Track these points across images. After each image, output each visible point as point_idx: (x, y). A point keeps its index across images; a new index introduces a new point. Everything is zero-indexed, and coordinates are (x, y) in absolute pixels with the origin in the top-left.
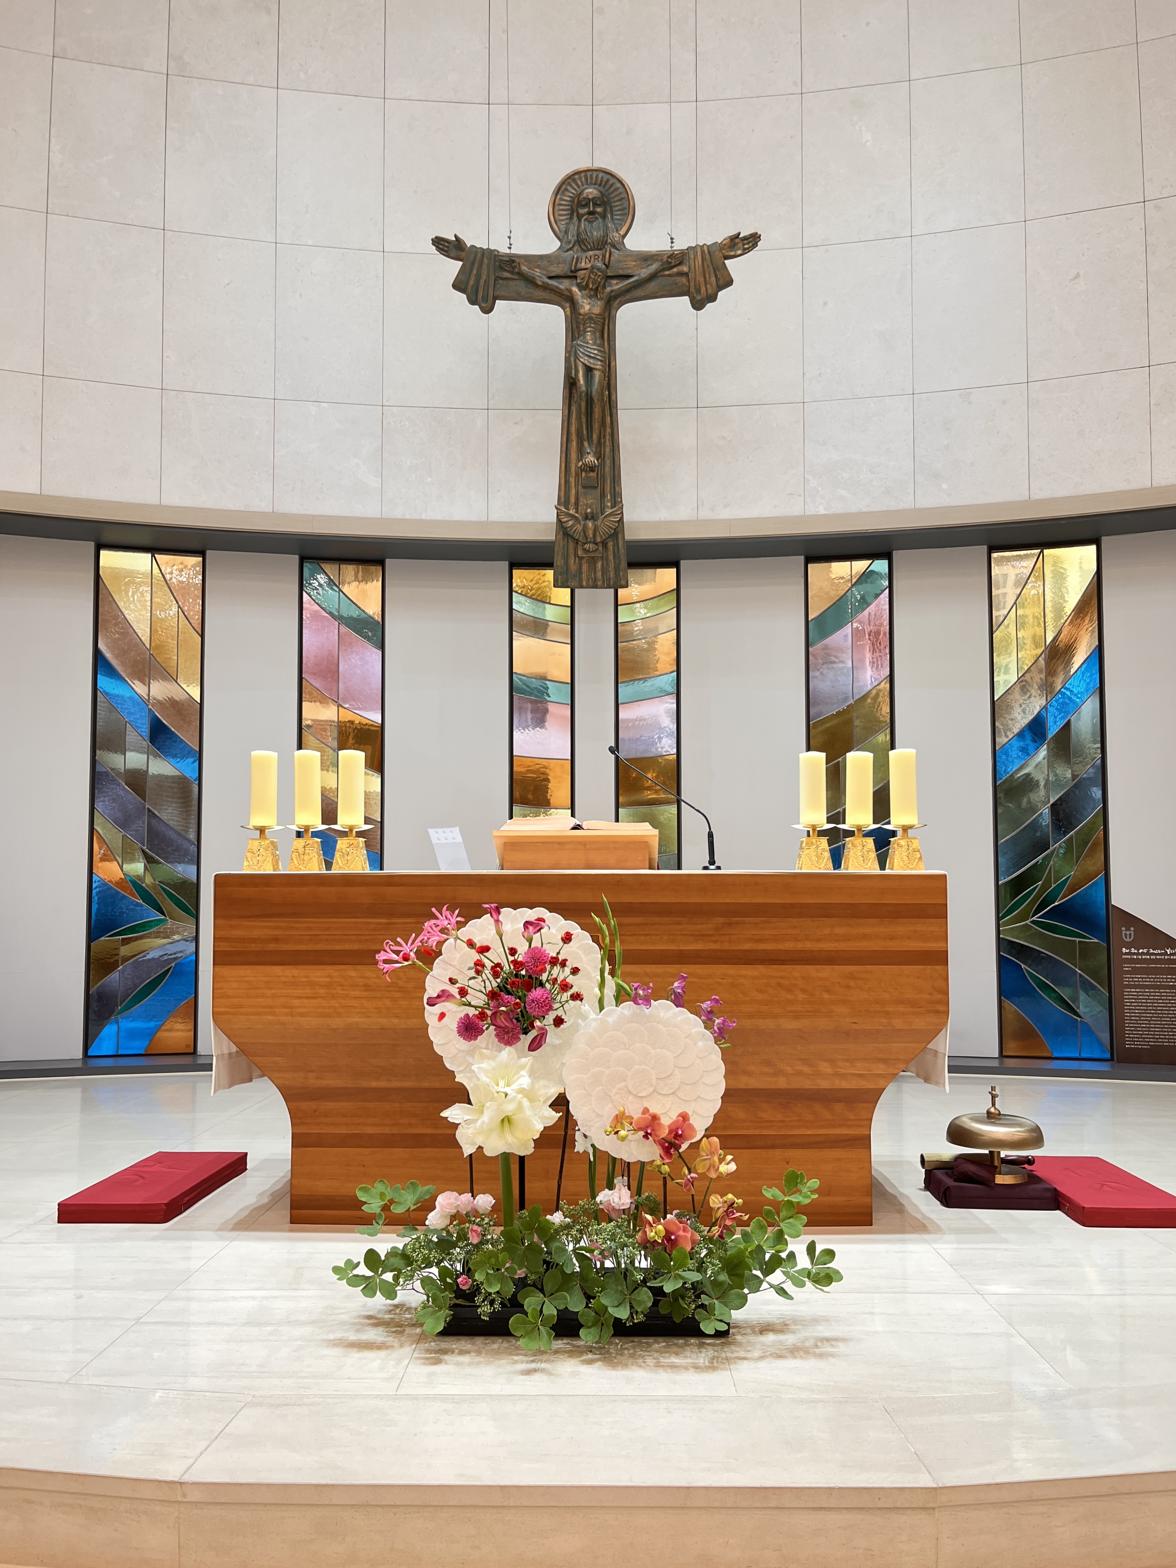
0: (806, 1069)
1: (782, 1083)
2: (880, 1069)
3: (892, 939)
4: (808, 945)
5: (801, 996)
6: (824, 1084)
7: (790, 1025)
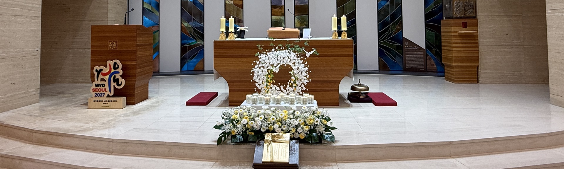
0: (326, 77)
1: (322, 79)
2: (341, 76)
3: (342, 52)
4: (326, 53)
5: (325, 63)
6: (330, 80)
7: (323, 68)
